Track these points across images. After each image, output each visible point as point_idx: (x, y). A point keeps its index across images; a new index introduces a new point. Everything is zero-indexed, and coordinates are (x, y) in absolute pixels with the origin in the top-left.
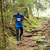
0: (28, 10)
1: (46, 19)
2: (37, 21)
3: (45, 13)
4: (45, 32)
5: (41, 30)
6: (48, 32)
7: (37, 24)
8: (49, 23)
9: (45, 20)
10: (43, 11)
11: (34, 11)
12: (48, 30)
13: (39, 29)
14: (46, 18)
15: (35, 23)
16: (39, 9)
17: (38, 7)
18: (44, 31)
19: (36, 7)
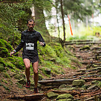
0: (33, 15)
1: (88, 46)
2: (59, 52)
3: (86, 26)
4: (82, 89)
5: (71, 82)
6: (94, 88)
7: (59, 60)
8: (96, 59)
9: (84, 49)
10: (79, 20)
11: (50, 17)
12: (93, 83)
13: (65, 77)
14: (88, 42)
15: (51, 57)
16: (68, 11)
17: (65, 5)
18: (80, 86)
19: (57, 5)
